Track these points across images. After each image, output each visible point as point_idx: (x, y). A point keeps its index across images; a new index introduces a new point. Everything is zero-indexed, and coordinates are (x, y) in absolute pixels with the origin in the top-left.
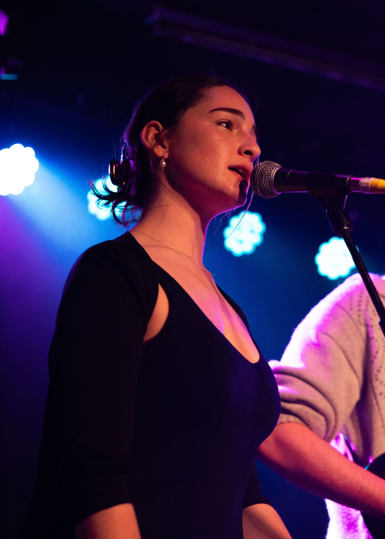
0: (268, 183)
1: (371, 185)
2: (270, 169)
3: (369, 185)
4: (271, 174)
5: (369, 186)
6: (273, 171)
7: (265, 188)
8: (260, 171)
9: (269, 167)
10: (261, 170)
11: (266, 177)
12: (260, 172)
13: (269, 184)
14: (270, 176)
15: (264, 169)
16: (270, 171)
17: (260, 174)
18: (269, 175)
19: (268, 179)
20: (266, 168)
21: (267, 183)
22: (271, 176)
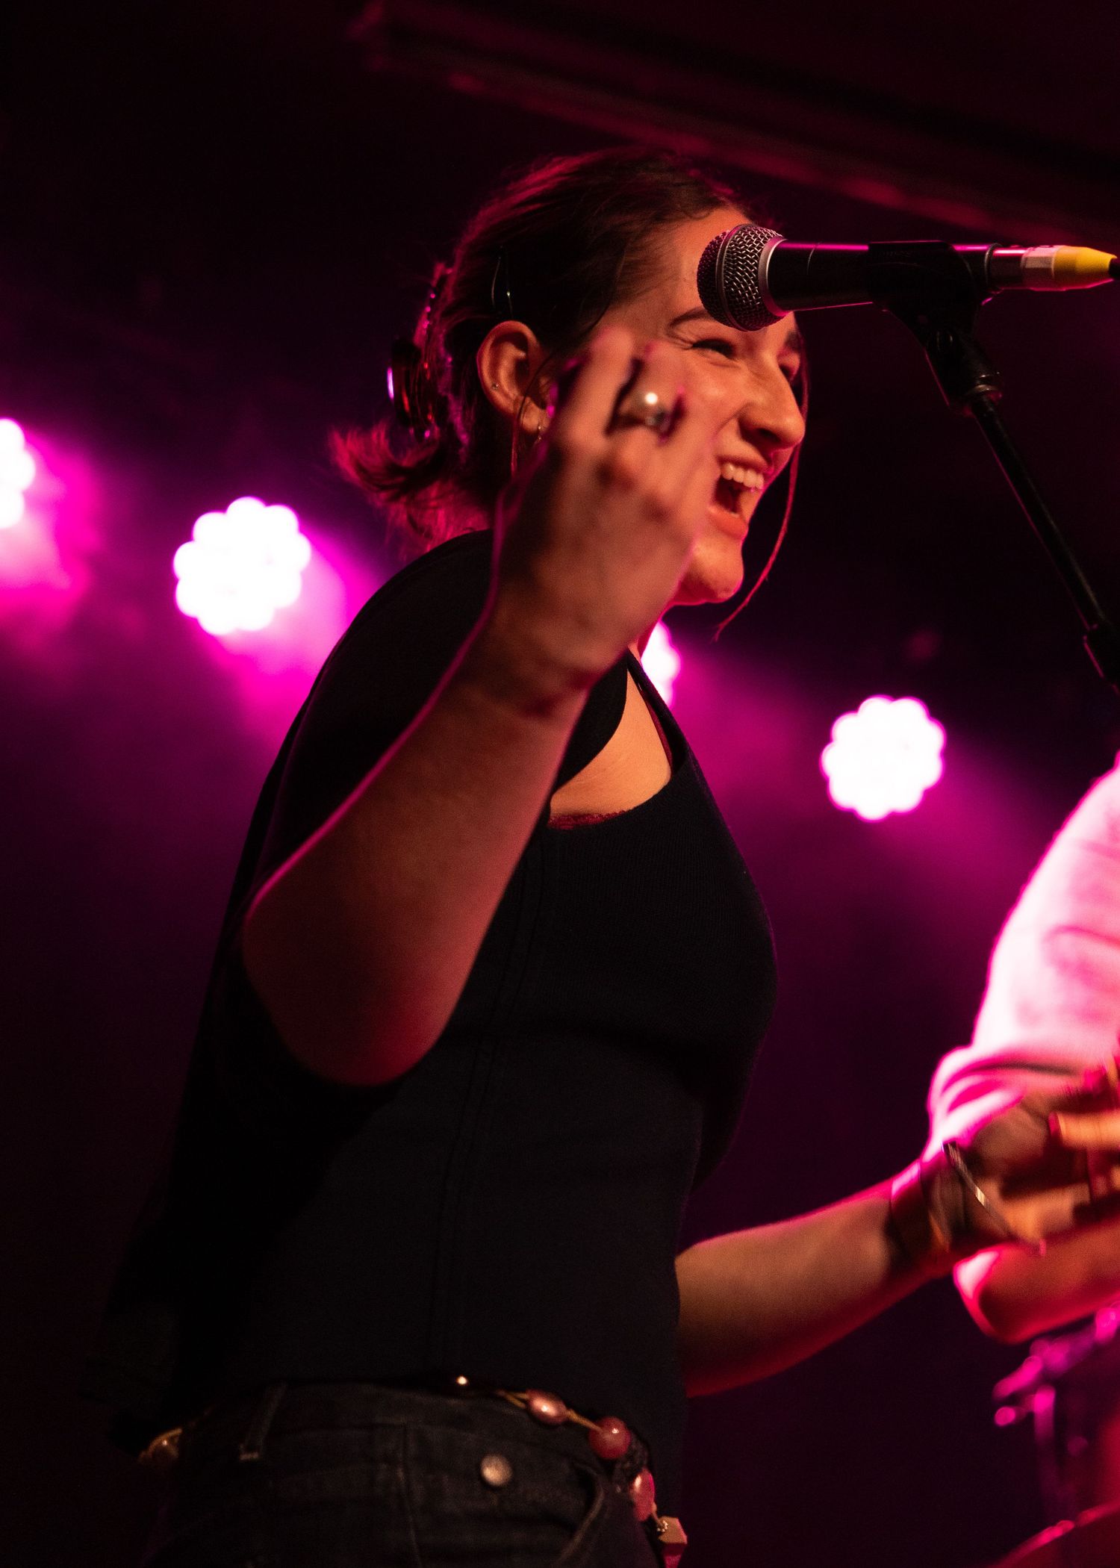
0: (753, 280)
1: (1055, 265)
2: (756, 242)
3: (1050, 264)
4: (759, 254)
5: (1052, 267)
6: (765, 247)
7: (744, 295)
8: (729, 248)
9: (754, 238)
10: (731, 244)
11: (748, 264)
12: (728, 252)
13: (756, 285)
14: (758, 261)
15: (741, 243)
16: (758, 248)
17: (728, 256)
18: (756, 258)
19: (751, 268)
20: (747, 239)
21: (749, 282)
22: (760, 261)
